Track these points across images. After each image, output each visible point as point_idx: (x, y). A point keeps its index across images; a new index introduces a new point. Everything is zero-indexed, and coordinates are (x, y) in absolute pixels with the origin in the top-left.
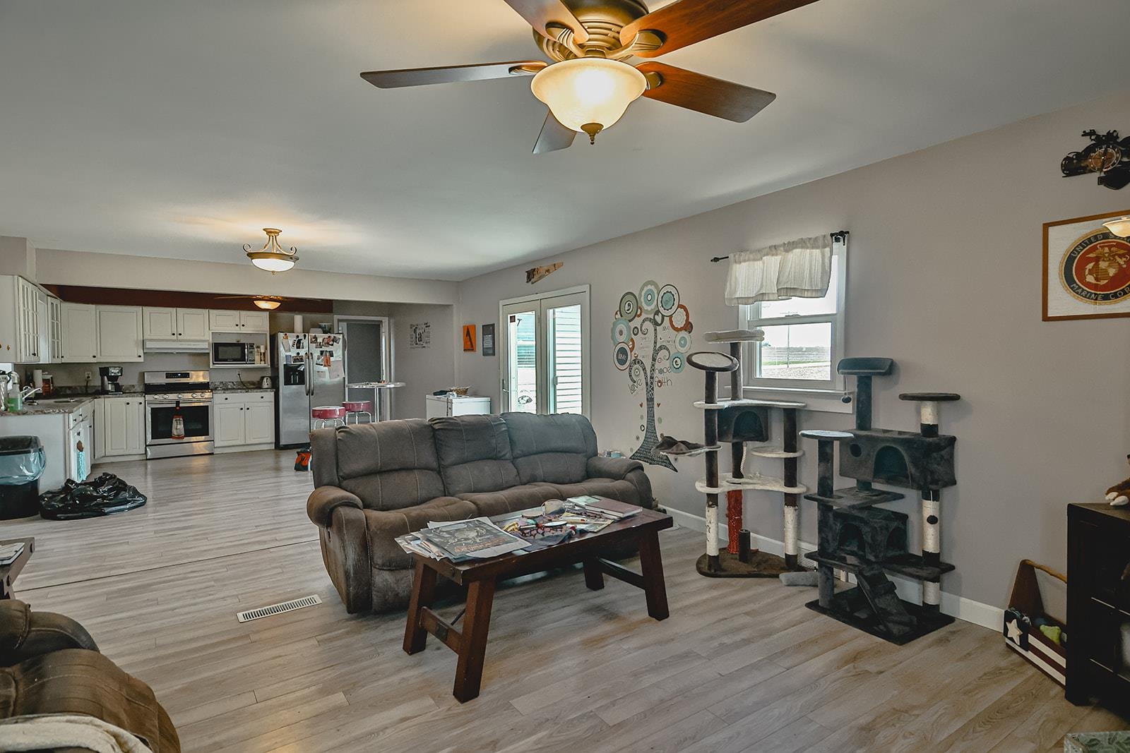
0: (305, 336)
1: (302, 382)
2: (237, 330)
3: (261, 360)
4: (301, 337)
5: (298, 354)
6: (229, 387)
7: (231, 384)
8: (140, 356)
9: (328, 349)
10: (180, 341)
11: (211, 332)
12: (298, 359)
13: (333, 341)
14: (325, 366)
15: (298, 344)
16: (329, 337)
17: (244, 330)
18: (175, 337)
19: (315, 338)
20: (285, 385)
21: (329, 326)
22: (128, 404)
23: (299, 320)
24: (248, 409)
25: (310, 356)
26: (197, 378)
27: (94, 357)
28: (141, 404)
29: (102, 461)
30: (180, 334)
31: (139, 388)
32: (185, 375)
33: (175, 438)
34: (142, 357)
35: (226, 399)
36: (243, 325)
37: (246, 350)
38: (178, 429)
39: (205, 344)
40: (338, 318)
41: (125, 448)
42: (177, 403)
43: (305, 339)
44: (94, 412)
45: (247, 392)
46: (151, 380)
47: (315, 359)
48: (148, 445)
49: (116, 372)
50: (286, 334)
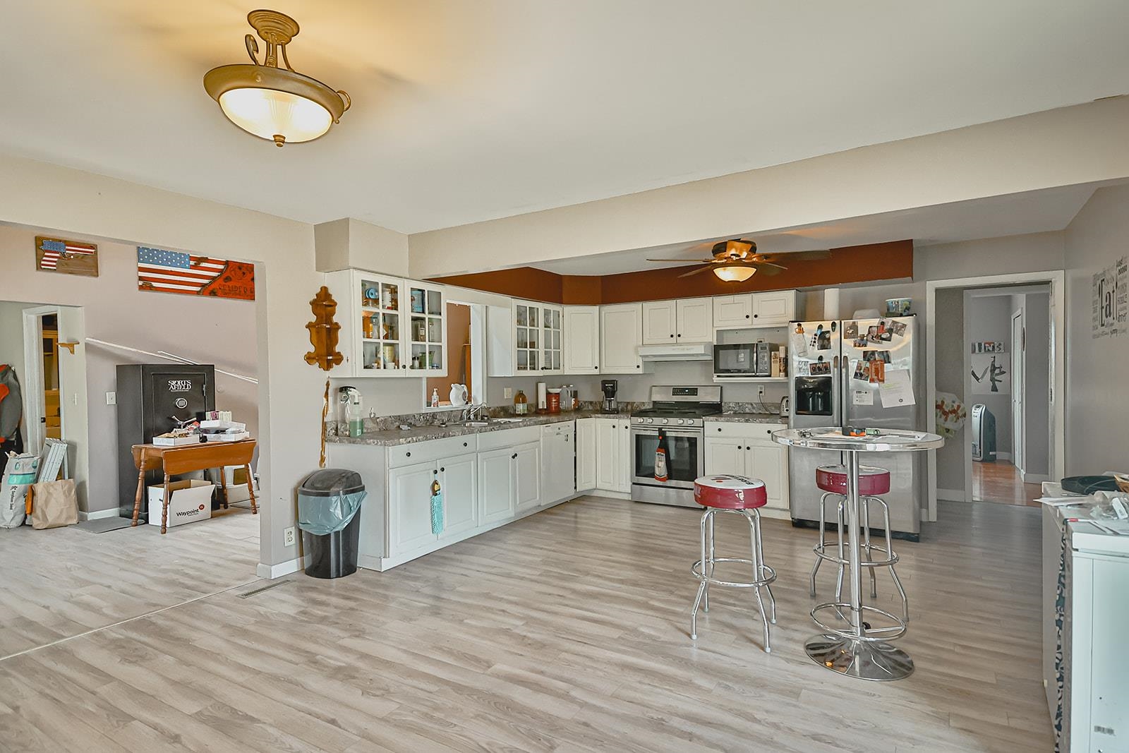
0: (834, 325)
1: (827, 410)
2: (747, 324)
3: (780, 371)
4: (827, 327)
5: (821, 358)
6: (747, 411)
7: (750, 406)
8: (638, 367)
9: (879, 348)
10: (680, 344)
11: (715, 329)
12: (821, 367)
13: (890, 331)
14: (872, 381)
16: (882, 323)
17: (758, 323)
18: (673, 340)
19: (855, 327)
20: (797, 414)
21: (905, 304)
22: (614, 427)
23: (831, 297)
24: (748, 448)
25: (842, 362)
26: (705, 397)
27: (596, 368)
28: (626, 427)
29: (595, 494)
30: (679, 336)
31: (649, 407)
32: (693, 391)
33: (657, 479)
34: (641, 366)
35: (720, 430)
36: (756, 316)
37: (755, 354)
38: (660, 467)
39: (705, 347)
40: (937, 286)
41: (612, 482)
42: (660, 430)
43: (834, 330)
44: (575, 435)
45: (747, 421)
46: (657, 397)
47: (853, 366)
48: (634, 484)
49: (609, 387)
50: (799, 325)
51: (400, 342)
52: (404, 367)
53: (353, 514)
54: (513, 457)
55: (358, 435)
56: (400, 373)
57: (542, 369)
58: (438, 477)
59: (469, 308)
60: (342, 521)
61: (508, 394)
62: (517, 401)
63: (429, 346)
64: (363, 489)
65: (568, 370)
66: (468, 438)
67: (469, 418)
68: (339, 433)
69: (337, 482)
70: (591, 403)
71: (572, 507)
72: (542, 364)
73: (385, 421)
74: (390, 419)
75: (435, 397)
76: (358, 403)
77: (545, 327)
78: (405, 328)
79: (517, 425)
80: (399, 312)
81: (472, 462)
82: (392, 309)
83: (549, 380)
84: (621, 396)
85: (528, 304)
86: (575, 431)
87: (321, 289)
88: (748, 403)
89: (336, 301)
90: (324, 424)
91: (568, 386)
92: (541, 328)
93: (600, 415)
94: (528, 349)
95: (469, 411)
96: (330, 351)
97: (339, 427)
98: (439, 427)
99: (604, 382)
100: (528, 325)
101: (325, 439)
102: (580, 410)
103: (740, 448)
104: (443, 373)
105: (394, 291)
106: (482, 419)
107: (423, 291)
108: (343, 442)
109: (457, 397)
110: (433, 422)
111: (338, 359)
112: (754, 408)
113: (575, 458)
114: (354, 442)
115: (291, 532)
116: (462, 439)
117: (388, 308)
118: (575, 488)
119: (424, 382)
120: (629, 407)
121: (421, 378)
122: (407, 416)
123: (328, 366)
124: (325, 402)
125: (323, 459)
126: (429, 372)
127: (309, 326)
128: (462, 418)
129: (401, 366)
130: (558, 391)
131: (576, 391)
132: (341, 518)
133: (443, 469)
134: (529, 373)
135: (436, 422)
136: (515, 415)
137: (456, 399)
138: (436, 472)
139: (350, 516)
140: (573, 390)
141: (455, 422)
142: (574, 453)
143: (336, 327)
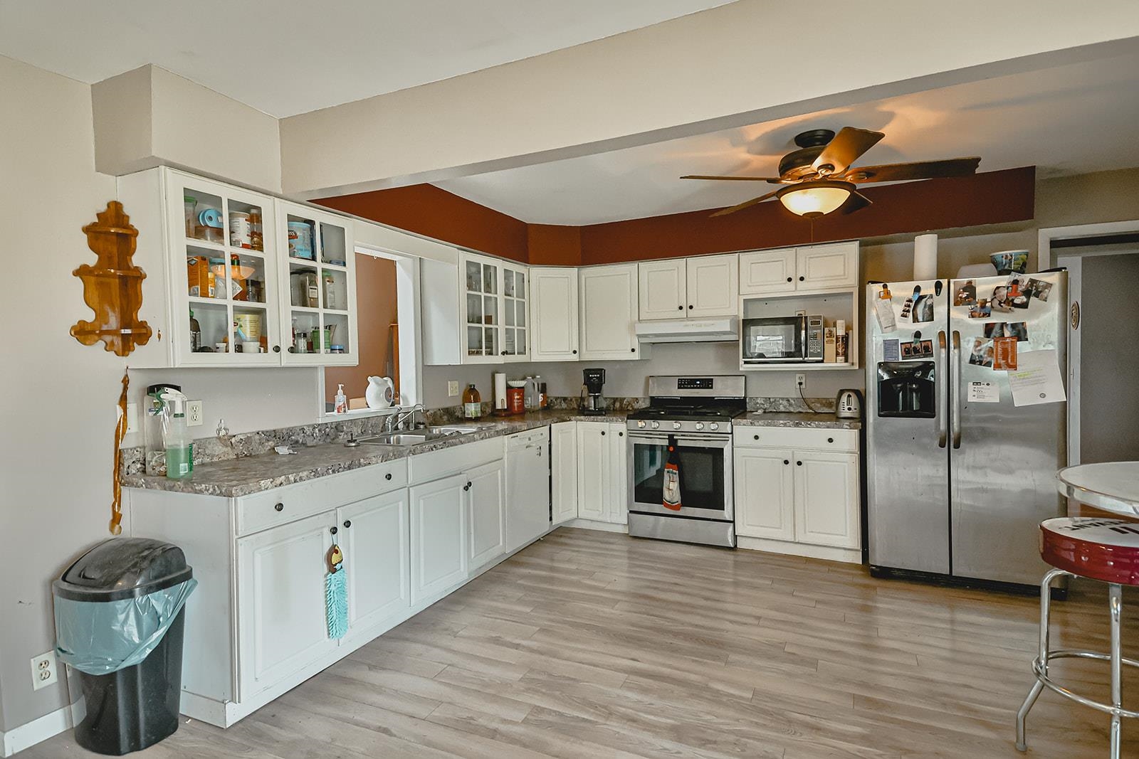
0: (938, 286)
1: (928, 409)
2: (789, 289)
3: (837, 354)
4: (928, 288)
5: (917, 335)
6: (782, 409)
7: (785, 403)
8: (633, 350)
9: (1010, 318)
10: (693, 319)
11: (742, 298)
12: (918, 347)
13: (1027, 293)
14: (998, 366)
15: (917, 307)
16: (1016, 282)
17: (804, 289)
18: (683, 314)
19: (970, 288)
20: (880, 415)
21: (1022, 259)
22: (603, 433)
23: (926, 247)
24: (799, 463)
25: (950, 338)
26: (723, 390)
27: (575, 352)
28: (621, 434)
29: (575, 525)
30: (691, 307)
31: (644, 404)
32: (707, 383)
33: (666, 506)
34: (637, 350)
35: (756, 437)
36: (802, 279)
37: (803, 332)
38: (672, 489)
39: (730, 322)
40: (1052, 236)
41: (601, 510)
42: (671, 437)
43: (938, 293)
44: (550, 446)
45: (797, 425)
46: (658, 392)
47: (968, 347)
48: (631, 512)
49: (594, 377)
50: (885, 287)
51: (269, 305)
52: (277, 349)
53: (162, 631)
54: (466, 488)
55: (182, 473)
56: (270, 359)
57: (503, 353)
58: (340, 539)
59: (393, 263)
60: (140, 645)
61: (454, 390)
62: (466, 400)
63: (325, 314)
64: (188, 576)
65: (536, 357)
66: (394, 466)
67: (397, 428)
68: (149, 469)
69: (128, 570)
70: (565, 399)
71: (547, 549)
72: (502, 348)
73: (248, 440)
74: (257, 437)
75: (340, 398)
76: (182, 415)
77: (506, 295)
78: (278, 285)
79: (470, 438)
80: (267, 255)
81: (401, 503)
82: (253, 248)
83: (512, 370)
84: (610, 390)
85: (483, 260)
86: (550, 441)
87: (108, 205)
88: (783, 399)
89: (136, 227)
90: (119, 455)
91: (534, 377)
92: (500, 296)
93: (582, 417)
94: (483, 326)
95: (396, 417)
96: (128, 318)
97: (148, 459)
98: (345, 446)
99: (587, 372)
100: (483, 290)
101: (120, 479)
102: (552, 411)
103: (786, 462)
104: (351, 358)
105: (255, 216)
106: (416, 428)
107: (311, 223)
108: (151, 488)
109: (378, 397)
110: (337, 437)
111: (141, 334)
112: (790, 405)
113: (550, 477)
114: (171, 489)
115: (47, 662)
116: (382, 468)
117: (245, 246)
118: (551, 519)
119: (321, 376)
120: (617, 405)
121: (316, 368)
122: (291, 429)
123: (126, 347)
124: (120, 411)
125: (116, 519)
126: (323, 359)
127: (82, 272)
128: (384, 428)
129: (270, 347)
130: (521, 384)
131: (545, 384)
132: (137, 640)
133: (347, 524)
134: (483, 359)
135: (343, 437)
136: (463, 420)
137: (374, 400)
138: (334, 531)
139: (156, 635)
140: (540, 383)
141: (374, 434)
142: (549, 470)
143: (138, 276)
